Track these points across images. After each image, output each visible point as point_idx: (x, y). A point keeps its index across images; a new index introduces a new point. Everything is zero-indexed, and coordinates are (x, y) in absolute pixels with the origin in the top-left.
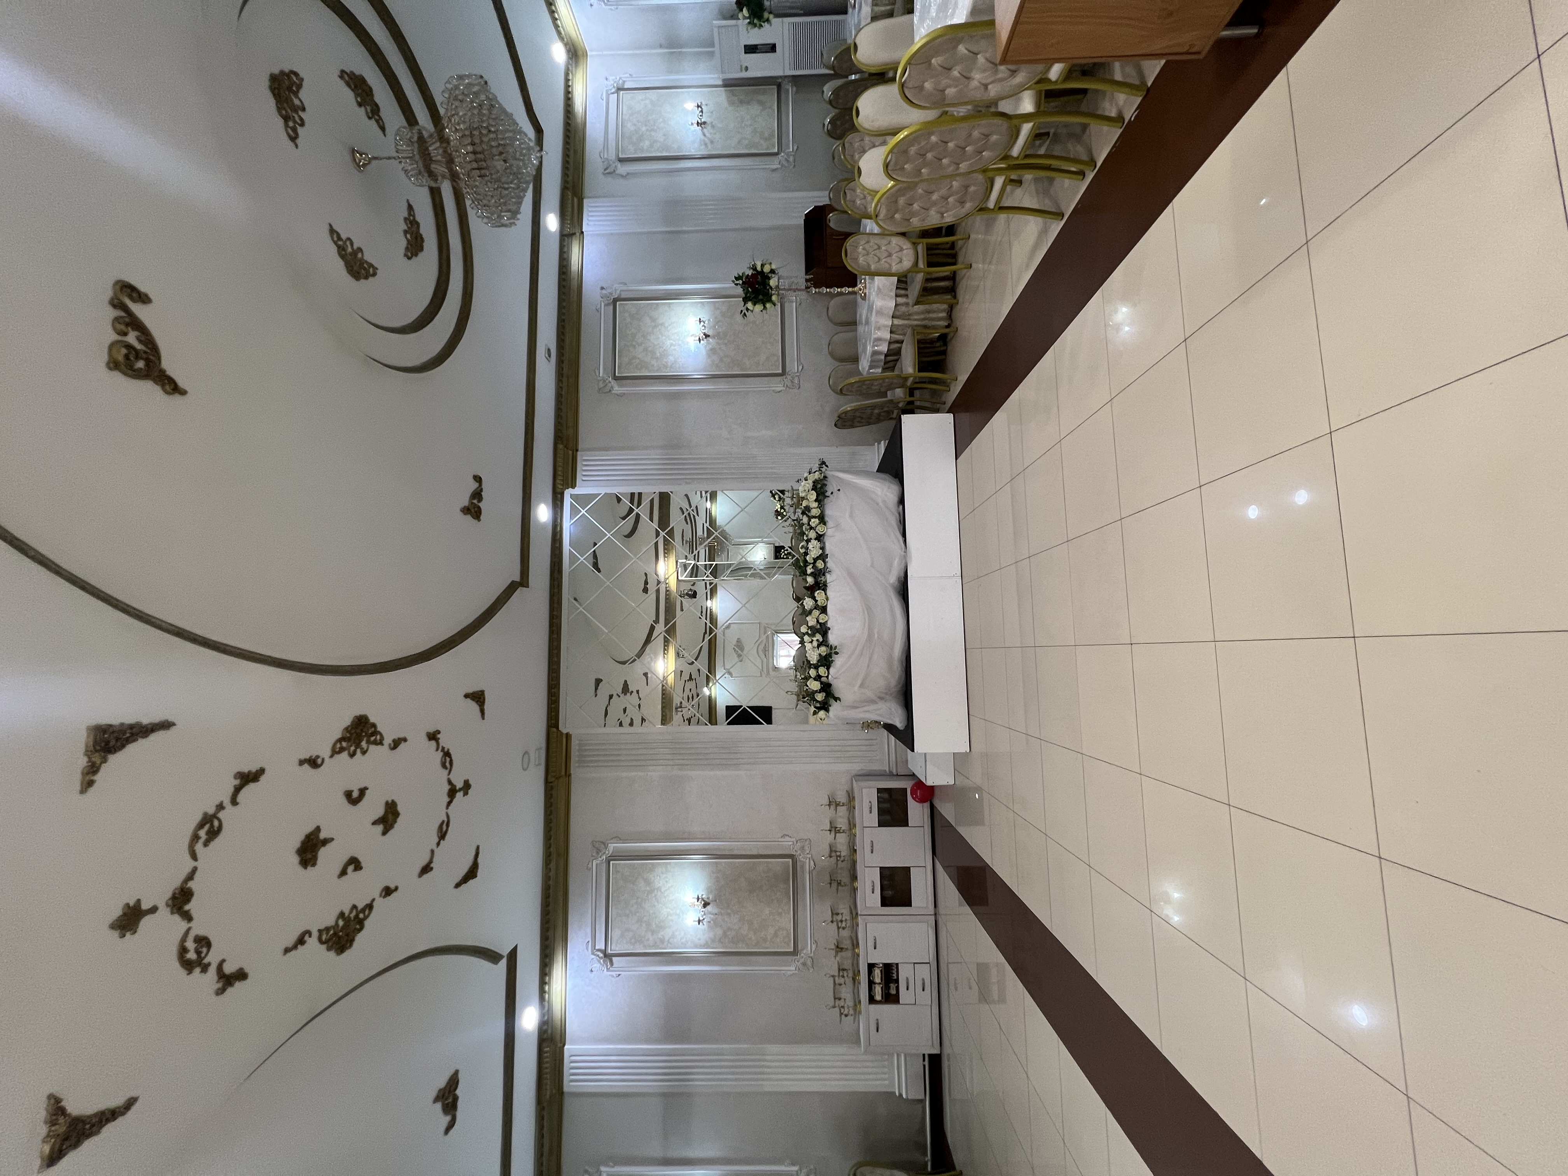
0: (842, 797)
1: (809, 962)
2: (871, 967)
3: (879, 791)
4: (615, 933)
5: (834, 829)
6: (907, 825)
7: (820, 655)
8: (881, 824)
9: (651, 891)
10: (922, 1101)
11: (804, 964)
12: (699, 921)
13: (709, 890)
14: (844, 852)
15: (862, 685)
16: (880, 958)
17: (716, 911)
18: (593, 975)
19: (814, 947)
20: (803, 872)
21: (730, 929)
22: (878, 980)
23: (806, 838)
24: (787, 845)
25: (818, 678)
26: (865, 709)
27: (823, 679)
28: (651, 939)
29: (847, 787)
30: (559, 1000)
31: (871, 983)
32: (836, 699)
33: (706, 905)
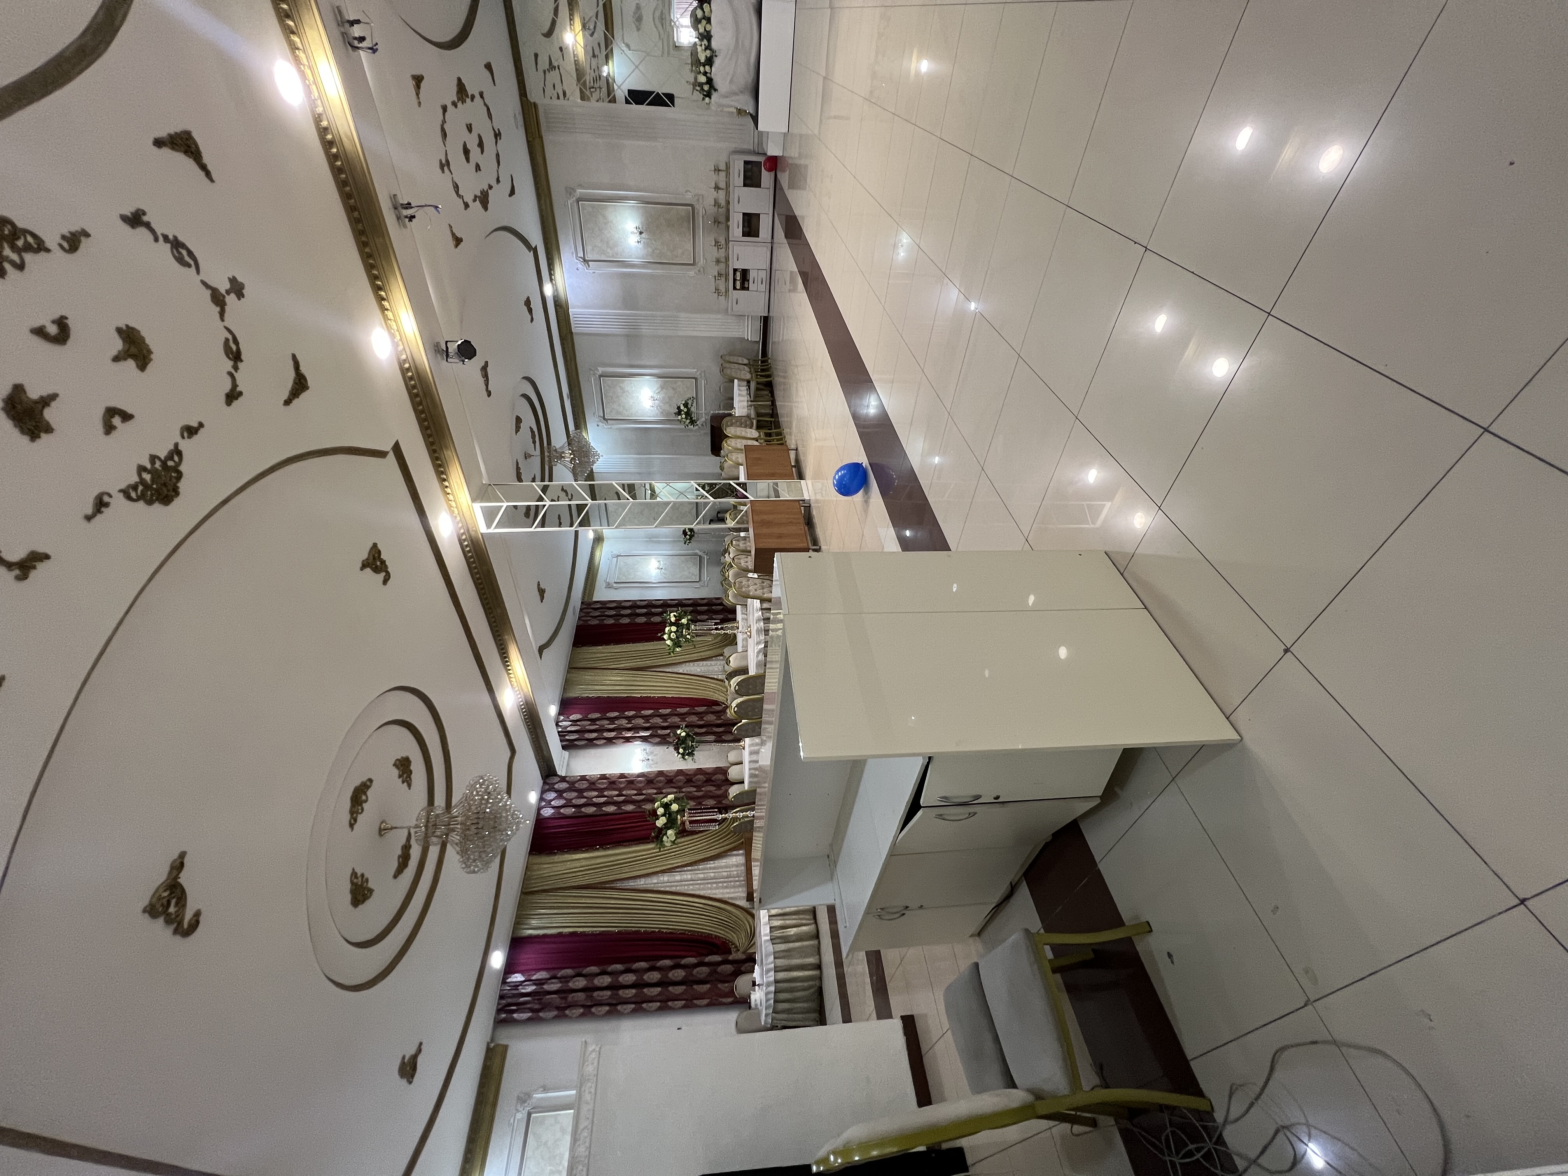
0: (722, 167)
1: (702, 270)
2: (735, 270)
3: (746, 163)
4: (588, 248)
5: (717, 188)
6: (760, 186)
7: (706, 56)
8: (745, 185)
9: (606, 223)
10: (758, 342)
11: (699, 271)
12: (638, 242)
13: (642, 223)
14: (723, 202)
15: (731, 81)
16: (740, 266)
17: (647, 237)
18: (578, 272)
19: (704, 261)
20: (698, 217)
21: (656, 249)
22: (738, 278)
23: (700, 193)
24: (689, 198)
25: (705, 74)
26: (733, 98)
27: (708, 75)
28: (611, 252)
29: (726, 159)
30: (561, 285)
31: (735, 280)
32: (716, 90)
33: (641, 233)
